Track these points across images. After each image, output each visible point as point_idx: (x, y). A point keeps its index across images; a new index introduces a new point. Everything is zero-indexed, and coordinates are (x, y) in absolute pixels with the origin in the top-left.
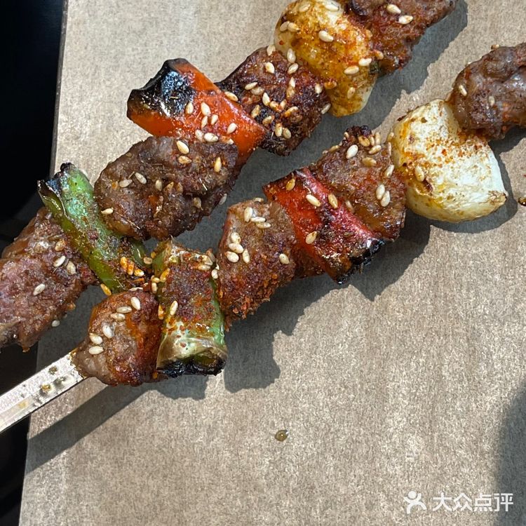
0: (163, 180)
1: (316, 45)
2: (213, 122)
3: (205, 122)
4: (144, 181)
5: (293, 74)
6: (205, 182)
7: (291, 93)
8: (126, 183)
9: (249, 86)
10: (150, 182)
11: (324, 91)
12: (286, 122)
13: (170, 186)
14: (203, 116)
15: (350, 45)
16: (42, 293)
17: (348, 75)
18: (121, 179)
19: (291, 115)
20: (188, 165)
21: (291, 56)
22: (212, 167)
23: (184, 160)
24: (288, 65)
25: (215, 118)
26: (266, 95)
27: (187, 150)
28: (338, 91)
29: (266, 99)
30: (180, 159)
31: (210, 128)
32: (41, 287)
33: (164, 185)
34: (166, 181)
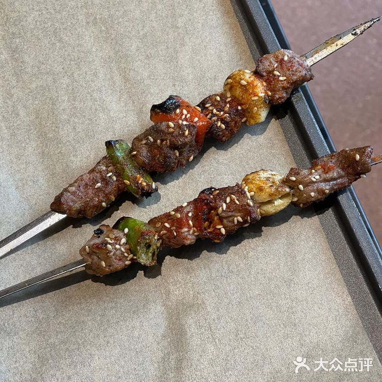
0: (161, 140)
1: (240, 87)
2: (187, 117)
3: (184, 117)
4: (152, 140)
5: (228, 102)
6: (180, 141)
7: (227, 109)
8: (144, 142)
9: (207, 105)
10: (155, 141)
11: (242, 109)
12: (223, 121)
13: (164, 142)
14: (183, 114)
15: (254, 87)
16: (99, 188)
17: (253, 100)
18: (142, 140)
19: (225, 118)
20: (173, 132)
21: (229, 95)
22: (184, 134)
23: (171, 130)
24: (227, 98)
25: (189, 115)
26: (215, 110)
27: (173, 126)
28: (249, 110)
29: (215, 111)
30: (169, 130)
31: (186, 119)
32: (99, 184)
33: (161, 143)
34: (162, 141)
